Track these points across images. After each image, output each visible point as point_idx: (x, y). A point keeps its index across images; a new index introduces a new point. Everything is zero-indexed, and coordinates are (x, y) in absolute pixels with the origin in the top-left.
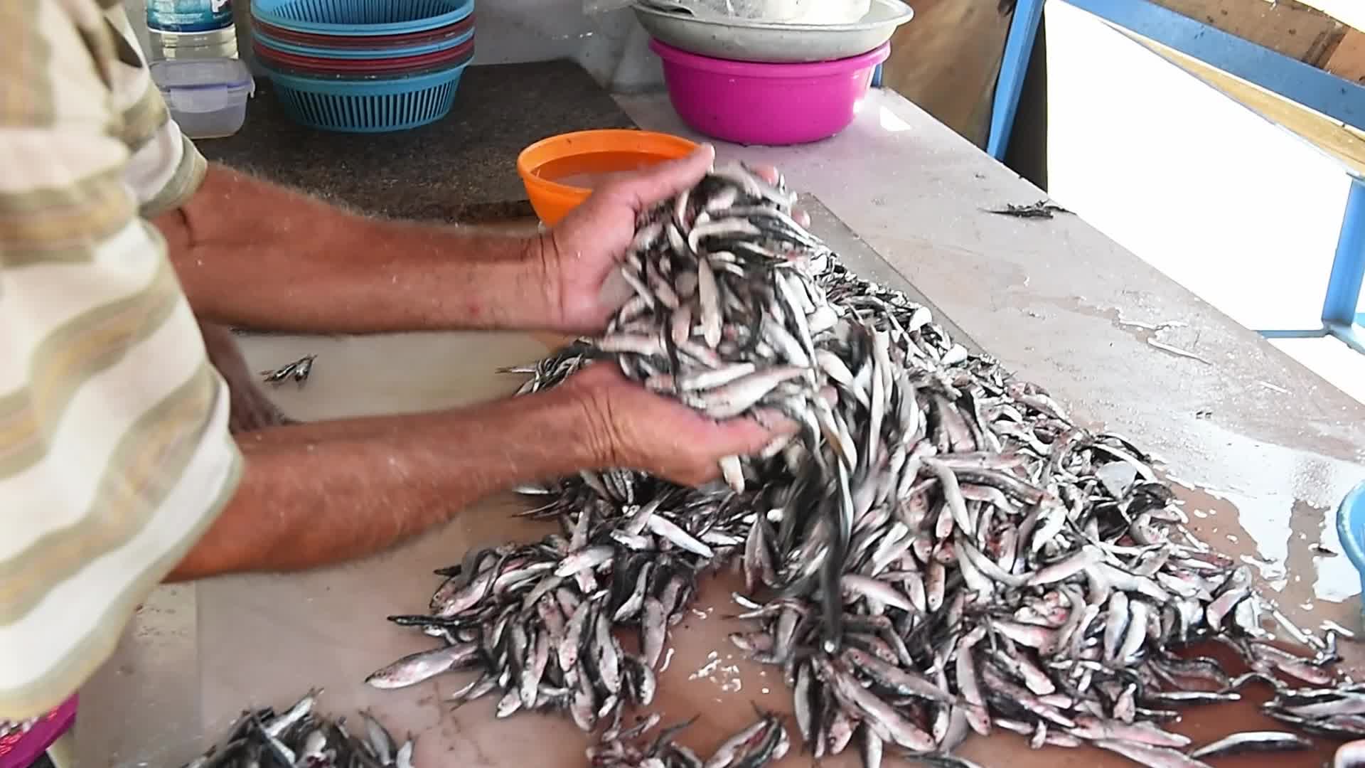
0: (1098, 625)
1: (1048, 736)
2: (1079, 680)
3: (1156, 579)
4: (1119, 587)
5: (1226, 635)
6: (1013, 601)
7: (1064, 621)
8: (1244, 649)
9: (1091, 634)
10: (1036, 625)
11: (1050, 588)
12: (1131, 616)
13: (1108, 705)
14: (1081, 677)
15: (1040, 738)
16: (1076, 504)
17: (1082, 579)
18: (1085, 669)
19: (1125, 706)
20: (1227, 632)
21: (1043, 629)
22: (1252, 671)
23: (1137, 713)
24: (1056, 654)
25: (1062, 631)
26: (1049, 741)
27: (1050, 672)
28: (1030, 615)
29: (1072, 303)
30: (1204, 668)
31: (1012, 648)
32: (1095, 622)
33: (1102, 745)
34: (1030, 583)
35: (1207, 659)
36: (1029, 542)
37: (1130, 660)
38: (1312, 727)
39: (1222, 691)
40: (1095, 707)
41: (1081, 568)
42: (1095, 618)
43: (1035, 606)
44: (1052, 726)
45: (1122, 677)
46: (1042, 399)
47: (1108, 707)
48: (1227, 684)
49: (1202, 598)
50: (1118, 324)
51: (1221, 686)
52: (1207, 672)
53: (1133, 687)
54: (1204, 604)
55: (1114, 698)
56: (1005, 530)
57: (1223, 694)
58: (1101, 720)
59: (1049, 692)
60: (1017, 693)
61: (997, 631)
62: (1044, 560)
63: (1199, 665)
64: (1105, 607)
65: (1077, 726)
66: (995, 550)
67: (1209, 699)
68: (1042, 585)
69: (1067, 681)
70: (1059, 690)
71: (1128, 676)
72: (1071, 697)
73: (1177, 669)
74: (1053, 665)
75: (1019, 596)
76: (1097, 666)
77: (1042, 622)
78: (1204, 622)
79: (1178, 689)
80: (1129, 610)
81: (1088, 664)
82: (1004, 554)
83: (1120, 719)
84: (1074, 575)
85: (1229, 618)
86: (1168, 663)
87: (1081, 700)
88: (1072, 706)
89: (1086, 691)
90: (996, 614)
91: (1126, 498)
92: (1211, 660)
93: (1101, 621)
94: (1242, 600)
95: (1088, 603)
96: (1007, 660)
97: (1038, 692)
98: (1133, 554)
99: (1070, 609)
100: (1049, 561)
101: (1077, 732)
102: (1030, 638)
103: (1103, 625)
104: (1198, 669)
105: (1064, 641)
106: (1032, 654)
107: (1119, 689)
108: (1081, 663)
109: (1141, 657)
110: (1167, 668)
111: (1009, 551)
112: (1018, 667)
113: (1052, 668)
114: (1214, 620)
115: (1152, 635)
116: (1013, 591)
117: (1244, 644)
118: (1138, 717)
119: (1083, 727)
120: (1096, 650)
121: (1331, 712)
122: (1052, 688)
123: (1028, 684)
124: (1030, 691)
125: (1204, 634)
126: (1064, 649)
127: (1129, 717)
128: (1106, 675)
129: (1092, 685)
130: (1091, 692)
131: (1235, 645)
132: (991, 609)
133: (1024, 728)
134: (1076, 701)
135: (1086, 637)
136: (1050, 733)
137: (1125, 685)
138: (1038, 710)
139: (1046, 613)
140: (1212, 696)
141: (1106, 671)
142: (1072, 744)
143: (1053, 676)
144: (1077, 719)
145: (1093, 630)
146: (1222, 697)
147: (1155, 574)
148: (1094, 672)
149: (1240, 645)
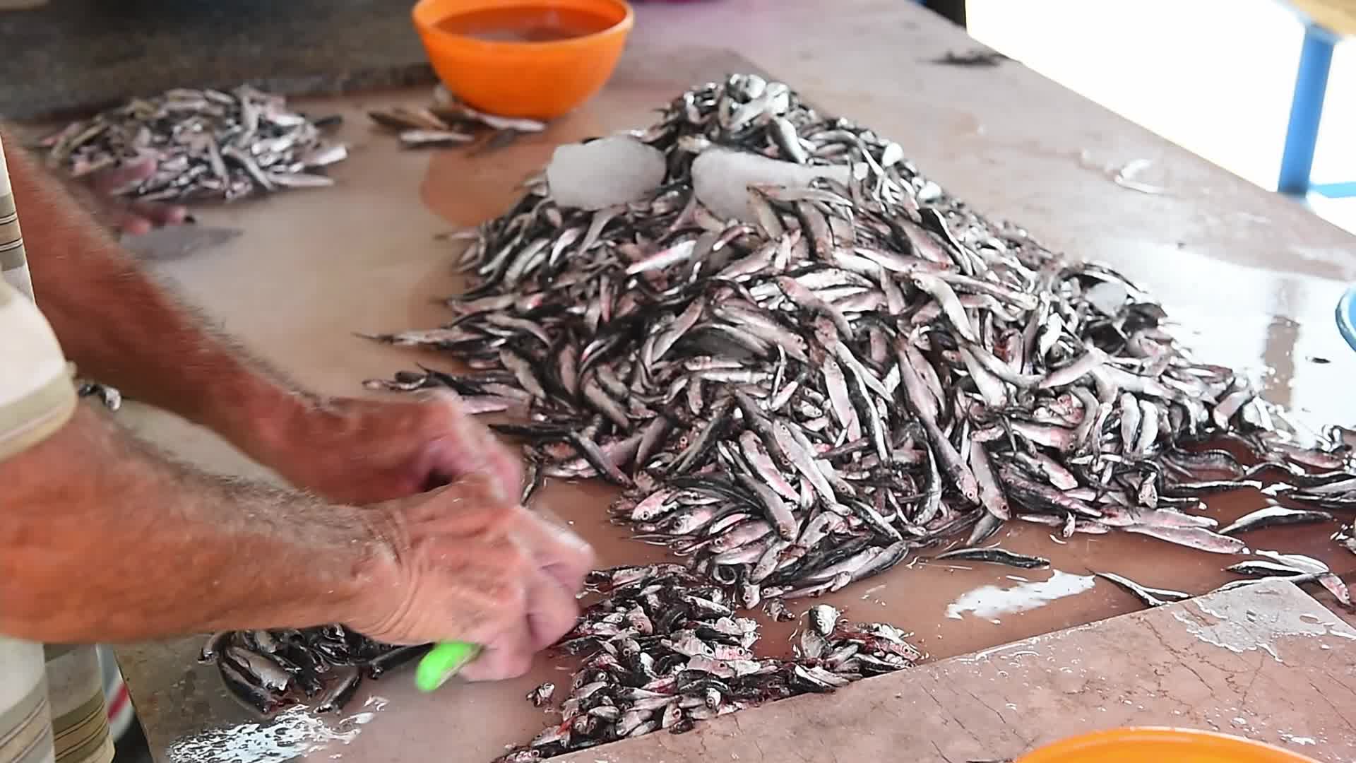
0: (1114, 421)
1: (1077, 526)
2: (1100, 474)
3: (1161, 381)
4: (1125, 388)
5: (1236, 433)
6: (1029, 403)
7: (1079, 420)
8: (1255, 444)
9: (1108, 429)
10: (1054, 425)
11: (1061, 391)
12: (1142, 413)
13: (1132, 494)
14: (1102, 471)
15: (1070, 527)
16: (1071, 317)
17: (1090, 382)
18: (1106, 462)
19: (1148, 493)
20: (1236, 431)
21: (1061, 429)
22: (1265, 461)
23: (1159, 501)
24: (1077, 449)
25: (1080, 428)
26: (1079, 530)
27: (1072, 468)
28: (1047, 415)
29: (1032, 148)
30: (1217, 459)
31: (1032, 448)
32: (1109, 418)
33: (1130, 530)
34: (1041, 387)
35: (1219, 451)
36: (1035, 347)
37: (1148, 452)
38: (1328, 502)
39: (1237, 479)
40: (1119, 498)
41: (1088, 370)
42: (1110, 414)
43: (1051, 407)
44: (1080, 517)
45: (1142, 469)
46: (1023, 233)
47: (1133, 496)
48: (1242, 473)
49: (1206, 400)
50: (1081, 165)
51: (1236, 475)
52: (1220, 463)
53: (1153, 475)
54: (1209, 406)
55: (1137, 487)
56: (1010, 335)
57: (1237, 481)
58: (1127, 508)
59: (1073, 486)
60: (1043, 489)
61: (1017, 433)
62: (1051, 363)
63: (1212, 457)
64: (1117, 404)
65: (1103, 515)
66: (1003, 353)
67: (1227, 486)
68: (1053, 388)
69: (1089, 475)
70: (1083, 484)
71: (1147, 467)
72: (1095, 490)
73: (1191, 462)
74: (1075, 461)
75: (1033, 398)
76: (1118, 459)
77: (1059, 421)
78: (1211, 422)
79: (1195, 480)
80: (1140, 408)
81: (1108, 457)
82: (1013, 358)
83: (1144, 505)
84: (1082, 378)
85: (1236, 417)
86: (1182, 457)
87: (1105, 492)
88: (1097, 498)
89: (1109, 483)
90: (1014, 416)
91: (1119, 315)
92: (1223, 451)
93: (1116, 417)
94: (1247, 402)
95: (1101, 402)
96: (1029, 460)
97: (1063, 488)
98: (1134, 363)
99: (1084, 408)
100: (1056, 365)
101: (1106, 521)
102: (1049, 438)
103: (1118, 422)
104: (1213, 461)
105: (1083, 437)
106: (1052, 453)
107: (1140, 479)
108: (1102, 456)
109: (1157, 450)
110: (1181, 463)
111: (1017, 354)
112: (1040, 466)
113: (1073, 465)
114: (1221, 419)
115: (1163, 431)
116: (1027, 394)
117: (1254, 439)
118: (1161, 504)
119: (1110, 516)
120: (1114, 445)
121: (1345, 490)
122: (1075, 484)
123: (1052, 481)
124: (1054, 487)
125: (1213, 432)
126: (1084, 445)
127: (1152, 503)
128: (1126, 466)
129: (1113, 478)
130: (1113, 484)
131: (1246, 441)
132: (1009, 411)
133: (1053, 521)
134: (1100, 493)
135: (1104, 433)
136: (1078, 523)
137: (1146, 475)
138: (1065, 503)
139: (1062, 412)
140: (1231, 484)
141: (1126, 462)
142: (1103, 531)
143: (1076, 471)
144: (1104, 509)
145: (1110, 425)
146: (1239, 484)
147: (1160, 377)
148: (1115, 464)
149: (1251, 441)
